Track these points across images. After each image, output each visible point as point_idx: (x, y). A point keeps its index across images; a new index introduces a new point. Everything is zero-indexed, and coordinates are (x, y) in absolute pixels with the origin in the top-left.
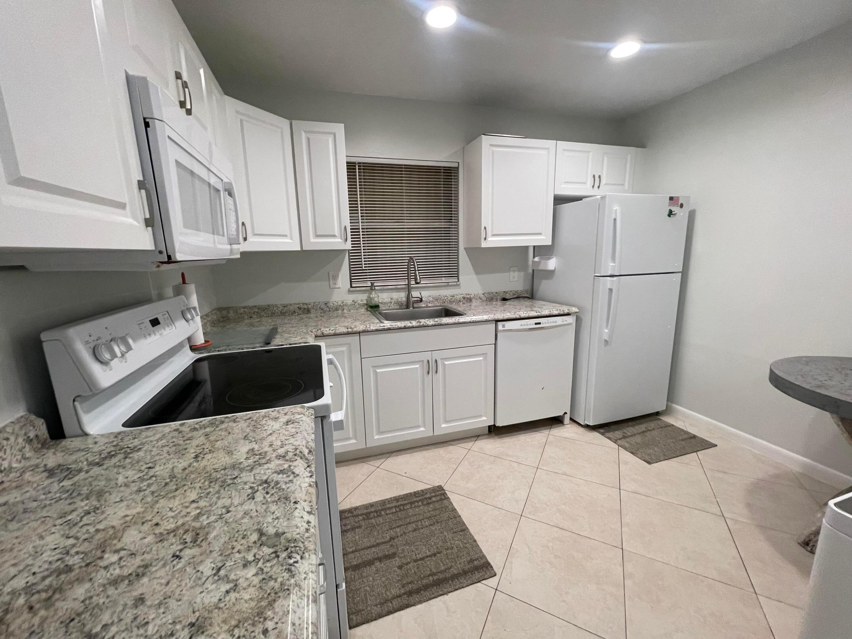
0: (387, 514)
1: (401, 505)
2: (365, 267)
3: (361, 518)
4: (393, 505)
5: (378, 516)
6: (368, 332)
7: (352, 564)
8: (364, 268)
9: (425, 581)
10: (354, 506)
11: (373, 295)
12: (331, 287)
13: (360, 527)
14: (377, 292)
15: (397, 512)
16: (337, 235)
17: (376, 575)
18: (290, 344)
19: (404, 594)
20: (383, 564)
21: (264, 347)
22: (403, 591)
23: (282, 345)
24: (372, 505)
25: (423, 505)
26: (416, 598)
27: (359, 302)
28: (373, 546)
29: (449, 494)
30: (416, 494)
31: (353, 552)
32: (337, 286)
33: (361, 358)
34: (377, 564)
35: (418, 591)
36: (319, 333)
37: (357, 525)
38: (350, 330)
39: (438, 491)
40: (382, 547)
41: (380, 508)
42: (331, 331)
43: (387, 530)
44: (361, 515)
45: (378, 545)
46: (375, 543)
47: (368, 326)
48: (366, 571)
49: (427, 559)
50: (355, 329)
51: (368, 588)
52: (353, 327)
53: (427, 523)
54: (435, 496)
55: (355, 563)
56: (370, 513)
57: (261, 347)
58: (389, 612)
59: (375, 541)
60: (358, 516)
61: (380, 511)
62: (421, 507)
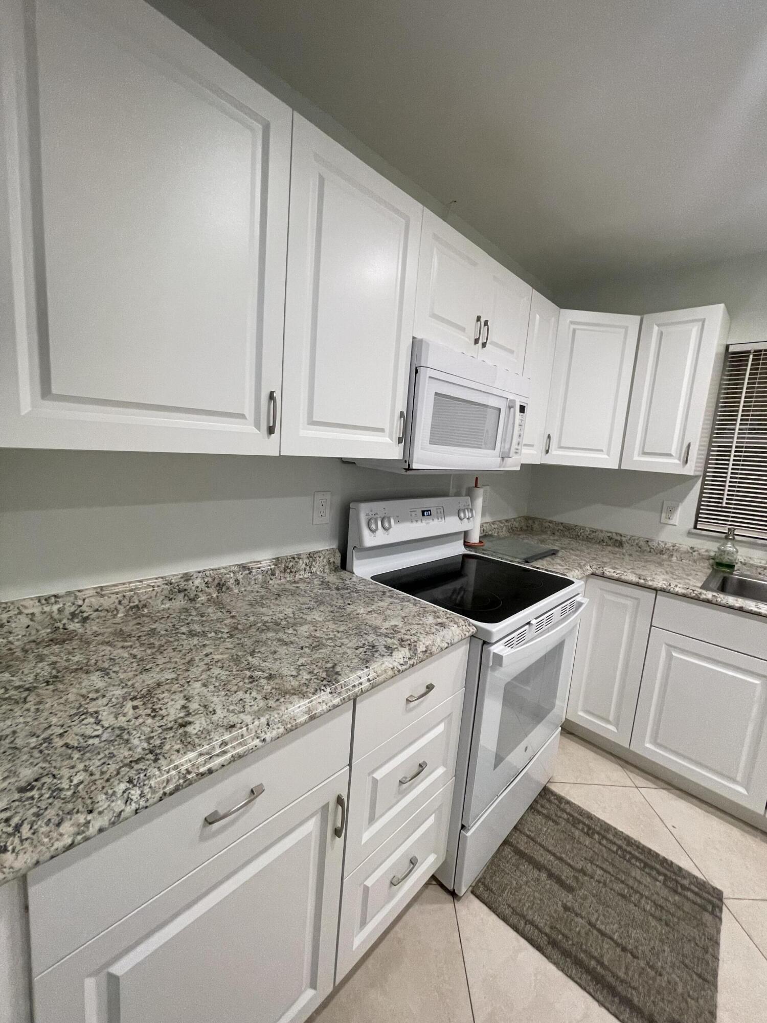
0: (600, 843)
1: (630, 853)
2: (727, 503)
3: (565, 816)
4: (619, 842)
5: (588, 834)
6: (669, 592)
7: (519, 846)
8: (724, 505)
9: (582, 955)
10: (568, 798)
11: (729, 547)
12: (663, 520)
13: (557, 823)
14: (735, 543)
15: (616, 853)
16: (674, 455)
17: (532, 882)
18: (546, 570)
19: (546, 935)
20: (549, 882)
21: (521, 563)
22: (547, 930)
23: (538, 568)
24: (590, 817)
25: (664, 884)
26: (556, 955)
27: (702, 551)
28: (554, 855)
29: (725, 915)
30: (664, 862)
31: (528, 836)
32: (671, 522)
33: (651, 626)
34: (544, 876)
35: (566, 954)
36: (599, 572)
37: (555, 818)
38: (642, 581)
39: (708, 893)
40: (565, 867)
41: (598, 829)
42: (614, 574)
43: (585, 858)
44: (567, 814)
45: (561, 859)
46: (558, 854)
47: (673, 586)
48: (525, 866)
49: (609, 940)
50: (650, 583)
51: (514, 883)
52: (649, 579)
53: (648, 908)
54: (696, 894)
55: (522, 848)
56: (580, 822)
57: (519, 562)
58: (516, 928)
59: (561, 854)
60: (564, 810)
61: (595, 832)
62: (658, 883)
